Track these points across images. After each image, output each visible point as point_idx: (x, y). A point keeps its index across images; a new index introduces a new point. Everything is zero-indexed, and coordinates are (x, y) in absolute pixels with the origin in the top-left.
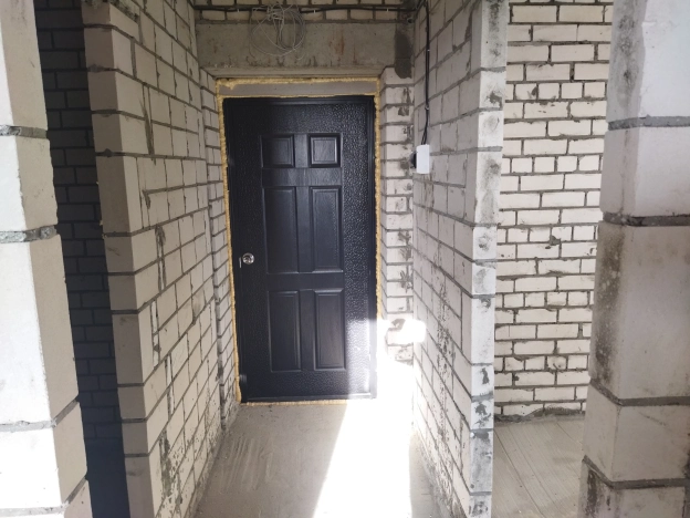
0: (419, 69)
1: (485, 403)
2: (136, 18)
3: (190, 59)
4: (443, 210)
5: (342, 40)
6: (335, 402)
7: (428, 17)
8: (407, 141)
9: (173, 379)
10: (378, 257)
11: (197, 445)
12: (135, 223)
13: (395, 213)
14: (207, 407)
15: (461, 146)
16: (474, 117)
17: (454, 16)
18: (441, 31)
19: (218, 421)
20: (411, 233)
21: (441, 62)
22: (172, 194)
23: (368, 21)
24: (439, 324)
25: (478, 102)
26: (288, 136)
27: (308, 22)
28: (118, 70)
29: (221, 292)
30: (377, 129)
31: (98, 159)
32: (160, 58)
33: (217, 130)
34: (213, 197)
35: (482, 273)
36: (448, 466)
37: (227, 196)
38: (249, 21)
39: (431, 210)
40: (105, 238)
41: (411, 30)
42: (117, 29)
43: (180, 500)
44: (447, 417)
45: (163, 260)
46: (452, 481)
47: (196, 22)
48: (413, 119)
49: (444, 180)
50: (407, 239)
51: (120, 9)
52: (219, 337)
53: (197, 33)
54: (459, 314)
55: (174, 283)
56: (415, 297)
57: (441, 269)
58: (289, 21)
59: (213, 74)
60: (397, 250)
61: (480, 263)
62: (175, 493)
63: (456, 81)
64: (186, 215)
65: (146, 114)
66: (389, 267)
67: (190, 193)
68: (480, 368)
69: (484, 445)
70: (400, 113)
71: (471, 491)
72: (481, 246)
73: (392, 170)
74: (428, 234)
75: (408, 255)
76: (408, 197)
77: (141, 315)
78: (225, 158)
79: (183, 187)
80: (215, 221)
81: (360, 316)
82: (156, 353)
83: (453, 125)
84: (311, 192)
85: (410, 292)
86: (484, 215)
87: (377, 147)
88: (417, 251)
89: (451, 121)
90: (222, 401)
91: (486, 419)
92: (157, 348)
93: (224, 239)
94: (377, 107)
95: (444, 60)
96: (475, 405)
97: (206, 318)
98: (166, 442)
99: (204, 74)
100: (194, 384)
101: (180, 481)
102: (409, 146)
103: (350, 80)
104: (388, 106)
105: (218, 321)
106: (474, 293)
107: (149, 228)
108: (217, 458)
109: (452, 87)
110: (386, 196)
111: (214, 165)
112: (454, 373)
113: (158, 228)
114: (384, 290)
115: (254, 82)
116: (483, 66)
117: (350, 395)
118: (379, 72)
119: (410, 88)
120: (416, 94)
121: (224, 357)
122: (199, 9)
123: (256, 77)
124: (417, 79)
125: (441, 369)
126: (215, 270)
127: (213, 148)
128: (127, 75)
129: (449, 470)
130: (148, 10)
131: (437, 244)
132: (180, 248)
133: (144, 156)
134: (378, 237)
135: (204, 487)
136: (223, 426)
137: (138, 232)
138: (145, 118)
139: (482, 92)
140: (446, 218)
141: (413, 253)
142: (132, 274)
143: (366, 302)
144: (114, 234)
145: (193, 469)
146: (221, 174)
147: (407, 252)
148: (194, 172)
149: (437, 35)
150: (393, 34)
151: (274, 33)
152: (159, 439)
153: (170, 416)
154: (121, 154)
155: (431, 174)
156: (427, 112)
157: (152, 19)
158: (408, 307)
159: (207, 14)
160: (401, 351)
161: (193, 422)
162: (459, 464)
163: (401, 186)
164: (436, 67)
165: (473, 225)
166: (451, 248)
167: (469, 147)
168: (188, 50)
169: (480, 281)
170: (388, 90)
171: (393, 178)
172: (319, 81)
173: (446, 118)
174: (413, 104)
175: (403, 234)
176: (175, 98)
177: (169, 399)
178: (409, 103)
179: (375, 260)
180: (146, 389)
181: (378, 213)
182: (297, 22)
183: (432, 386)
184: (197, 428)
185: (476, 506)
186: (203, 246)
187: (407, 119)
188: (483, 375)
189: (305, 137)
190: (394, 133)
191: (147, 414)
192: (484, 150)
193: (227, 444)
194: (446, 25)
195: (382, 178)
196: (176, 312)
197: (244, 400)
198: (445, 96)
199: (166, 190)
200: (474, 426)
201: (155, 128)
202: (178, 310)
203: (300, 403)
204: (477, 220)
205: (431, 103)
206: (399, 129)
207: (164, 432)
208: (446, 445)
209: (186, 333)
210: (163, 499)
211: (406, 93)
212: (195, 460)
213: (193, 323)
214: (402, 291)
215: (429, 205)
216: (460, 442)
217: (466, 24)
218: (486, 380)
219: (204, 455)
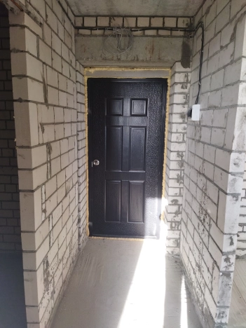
0: (195, 62)
1: (230, 256)
2: (41, 25)
3: (71, 54)
4: (208, 141)
5: (153, 47)
6: (137, 239)
7: (203, 33)
8: (185, 103)
9: (53, 227)
10: (164, 165)
11: (65, 261)
12: (34, 141)
13: (176, 142)
14: (71, 240)
15: (224, 104)
16: (235, 86)
17: (222, 29)
18: (212, 39)
19: (77, 246)
20: (184, 153)
21: (211, 57)
22: (57, 126)
23: (168, 36)
24: (201, 205)
25: (239, 77)
26: (120, 99)
27: (135, 36)
28: (28, 52)
29: (81, 179)
30: (168, 97)
31: (15, 103)
32: (54, 51)
33: (84, 95)
34: (80, 130)
35: (234, 180)
36: (202, 286)
37: (87, 129)
38: (103, 35)
39: (199, 141)
40: (17, 149)
41: (191, 42)
42: (28, 28)
43: (54, 292)
44: (203, 258)
45: (50, 162)
46: (204, 295)
47: (76, 35)
48: (189, 91)
49: (210, 124)
50: (182, 157)
51: (32, 17)
52: (79, 203)
53: (75, 40)
54: (216, 203)
55: (56, 175)
56: (185, 188)
57: (204, 175)
58: (125, 36)
59: (83, 64)
60: (176, 162)
61: (233, 174)
62: (51, 289)
63: (222, 66)
64: (65, 138)
65: (44, 80)
66: (171, 172)
67: (67, 127)
68: (229, 236)
69: (227, 280)
70: (182, 87)
71: (218, 305)
72: (235, 164)
73: (176, 118)
74: (195, 155)
75: (182, 165)
76: (184, 134)
77: (35, 193)
78: (87, 109)
79: (63, 123)
80: (80, 142)
81: (153, 196)
82: (44, 214)
83: (219, 93)
84: (130, 129)
85: (182, 185)
86: (238, 146)
87: (168, 106)
88: (187, 163)
89: (217, 90)
90: (79, 236)
91: (230, 266)
92: (44, 211)
93: (84, 152)
94: (169, 84)
95: (213, 55)
96: (224, 257)
97: (73, 193)
98: (47, 262)
99: (78, 64)
100: (64, 229)
101: (54, 282)
102: (186, 106)
103: (155, 69)
104: (176, 83)
105: (79, 194)
106: (228, 192)
107: (43, 144)
108: (75, 266)
109: (219, 70)
110: (172, 133)
111: (81, 112)
112: (209, 235)
113: (48, 145)
114: (167, 184)
115: (104, 69)
116: (243, 55)
117: (145, 237)
118: (171, 65)
119: (189, 74)
120: (193, 77)
121: (81, 213)
122: (77, 28)
123: (105, 66)
124: (193, 68)
125: (201, 231)
126: (79, 168)
127: (81, 103)
128: (33, 56)
129: (203, 288)
130: (48, 22)
131: (202, 161)
132: (60, 156)
133: (42, 103)
134: (165, 155)
135: (68, 283)
136: (79, 249)
137: (36, 146)
138: (44, 82)
139: (242, 71)
140: (209, 146)
141: (185, 165)
142: (31, 170)
143: (157, 189)
144: (22, 147)
145: (62, 274)
146: (85, 117)
147: (181, 163)
148: (70, 115)
149: (209, 42)
150: (181, 43)
151: (116, 42)
152: (43, 261)
153: (50, 247)
154: (28, 101)
155: (200, 121)
156: (200, 86)
157: (51, 28)
158: (180, 193)
159: (81, 31)
160: (175, 217)
161: (63, 249)
162: (210, 287)
163: (180, 128)
164: (208, 60)
165: (230, 151)
166: (212, 164)
167: (230, 104)
168: (71, 50)
169: (233, 185)
170: (176, 75)
171: (176, 123)
172: (138, 70)
173: (213, 88)
174: (190, 83)
175: (180, 154)
176: (62, 74)
177: (50, 238)
178: (187, 82)
179: (163, 167)
180: (37, 235)
181: (165, 142)
182: (129, 36)
183: (193, 239)
184: (65, 252)
185: (220, 314)
186: (73, 155)
187: (186, 91)
188: (230, 241)
189: (129, 100)
190: (178, 99)
191: (36, 248)
192: (241, 106)
193: (81, 259)
194: (216, 35)
195: (169, 123)
196: (56, 191)
197: (90, 235)
198: (213, 76)
199: (54, 124)
200: (222, 269)
201: (49, 88)
202: (57, 189)
203: (119, 239)
204: (233, 149)
205: (202, 81)
206: (181, 96)
207: (46, 257)
208: (201, 274)
209: (61, 201)
210: (44, 294)
211: (187, 76)
212: (63, 269)
213: (66, 196)
214: (177, 185)
215: (197, 138)
216: (212, 276)
217: (232, 32)
218: (232, 243)
219: (68, 265)
